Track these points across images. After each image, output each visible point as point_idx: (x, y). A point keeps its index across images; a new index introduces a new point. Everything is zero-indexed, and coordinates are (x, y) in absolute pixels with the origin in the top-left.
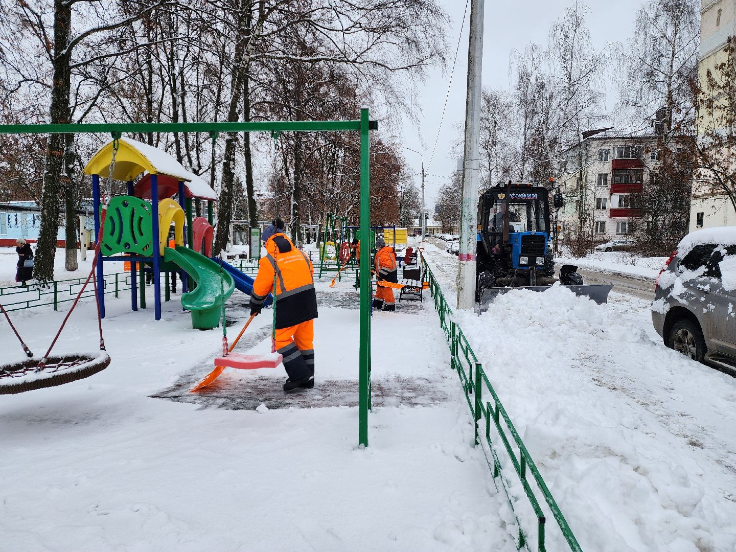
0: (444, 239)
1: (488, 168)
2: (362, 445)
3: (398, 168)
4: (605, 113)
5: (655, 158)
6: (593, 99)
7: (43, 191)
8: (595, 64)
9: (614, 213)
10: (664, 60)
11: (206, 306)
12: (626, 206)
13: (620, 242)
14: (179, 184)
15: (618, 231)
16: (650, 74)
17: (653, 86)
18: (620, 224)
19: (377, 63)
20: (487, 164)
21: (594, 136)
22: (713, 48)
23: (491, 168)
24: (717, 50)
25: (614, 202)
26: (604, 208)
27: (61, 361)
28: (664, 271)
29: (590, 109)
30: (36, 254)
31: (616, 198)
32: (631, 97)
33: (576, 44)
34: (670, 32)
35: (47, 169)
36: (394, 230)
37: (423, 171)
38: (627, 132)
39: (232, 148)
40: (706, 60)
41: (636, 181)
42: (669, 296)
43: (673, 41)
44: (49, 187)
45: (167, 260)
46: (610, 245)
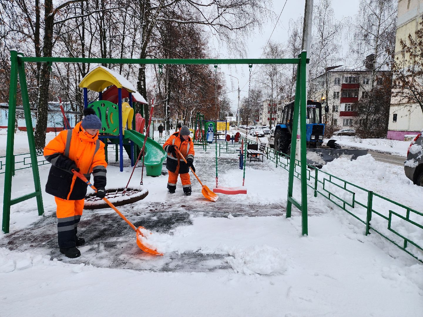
0: (244, 128)
1: (271, 87)
2: (305, 235)
3: (219, 87)
4: (341, 57)
5: (366, 83)
6: (335, 48)
7: (39, 97)
8: (337, 28)
9: (342, 114)
10: (374, 28)
11: (156, 163)
12: (349, 110)
13: (346, 130)
14: (129, 94)
15: (344, 124)
16: (366, 36)
17: (368, 42)
18: (345, 120)
19: (222, 25)
20: (271, 86)
21: (332, 70)
22: (405, 21)
23: (273, 87)
24: (407, 22)
25: (342, 108)
26: (337, 111)
27: (117, 191)
28: (413, 144)
29: (333, 54)
30: (35, 134)
31: (343, 105)
32: (355, 48)
33: (326, 17)
34: (378, 12)
35: (41, 84)
36: (226, 122)
37: (239, 88)
38: (351, 68)
39: (143, 73)
40: (401, 28)
41: (355, 96)
42: (418, 158)
43: (380, 16)
44: (42, 94)
45: (126, 138)
46: (340, 132)
